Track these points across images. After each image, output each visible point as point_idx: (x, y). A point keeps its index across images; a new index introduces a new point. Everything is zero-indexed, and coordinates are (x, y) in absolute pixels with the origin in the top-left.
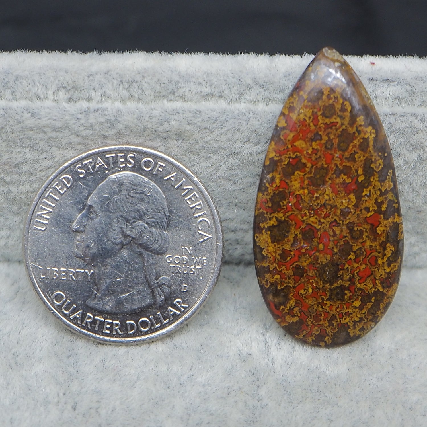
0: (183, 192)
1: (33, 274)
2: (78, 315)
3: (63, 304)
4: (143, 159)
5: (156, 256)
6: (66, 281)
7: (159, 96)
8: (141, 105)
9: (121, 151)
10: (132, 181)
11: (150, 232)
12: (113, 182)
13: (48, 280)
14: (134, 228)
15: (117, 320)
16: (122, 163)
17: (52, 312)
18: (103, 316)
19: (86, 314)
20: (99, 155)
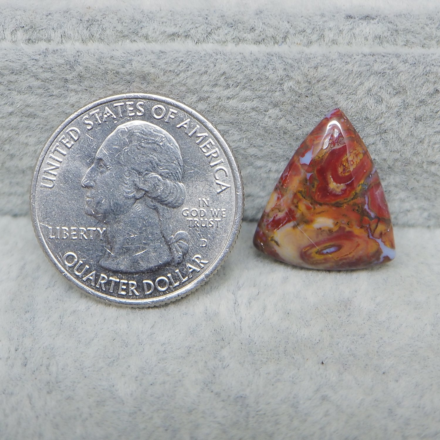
0: (197, 140)
1: (42, 234)
2: (92, 276)
3: (75, 265)
4: (153, 107)
5: (172, 209)
6: (77, 241)
9: (129, 99)
10: (143, 130)
11: (164, 184)
12: (123, 132)
13: (58, 240)
14: (147, 181)
15: (133, 280)
16: (132, 111)
17: (64, 274)
18: (117, 277)
19: (100, 275)
20: (107, 104)
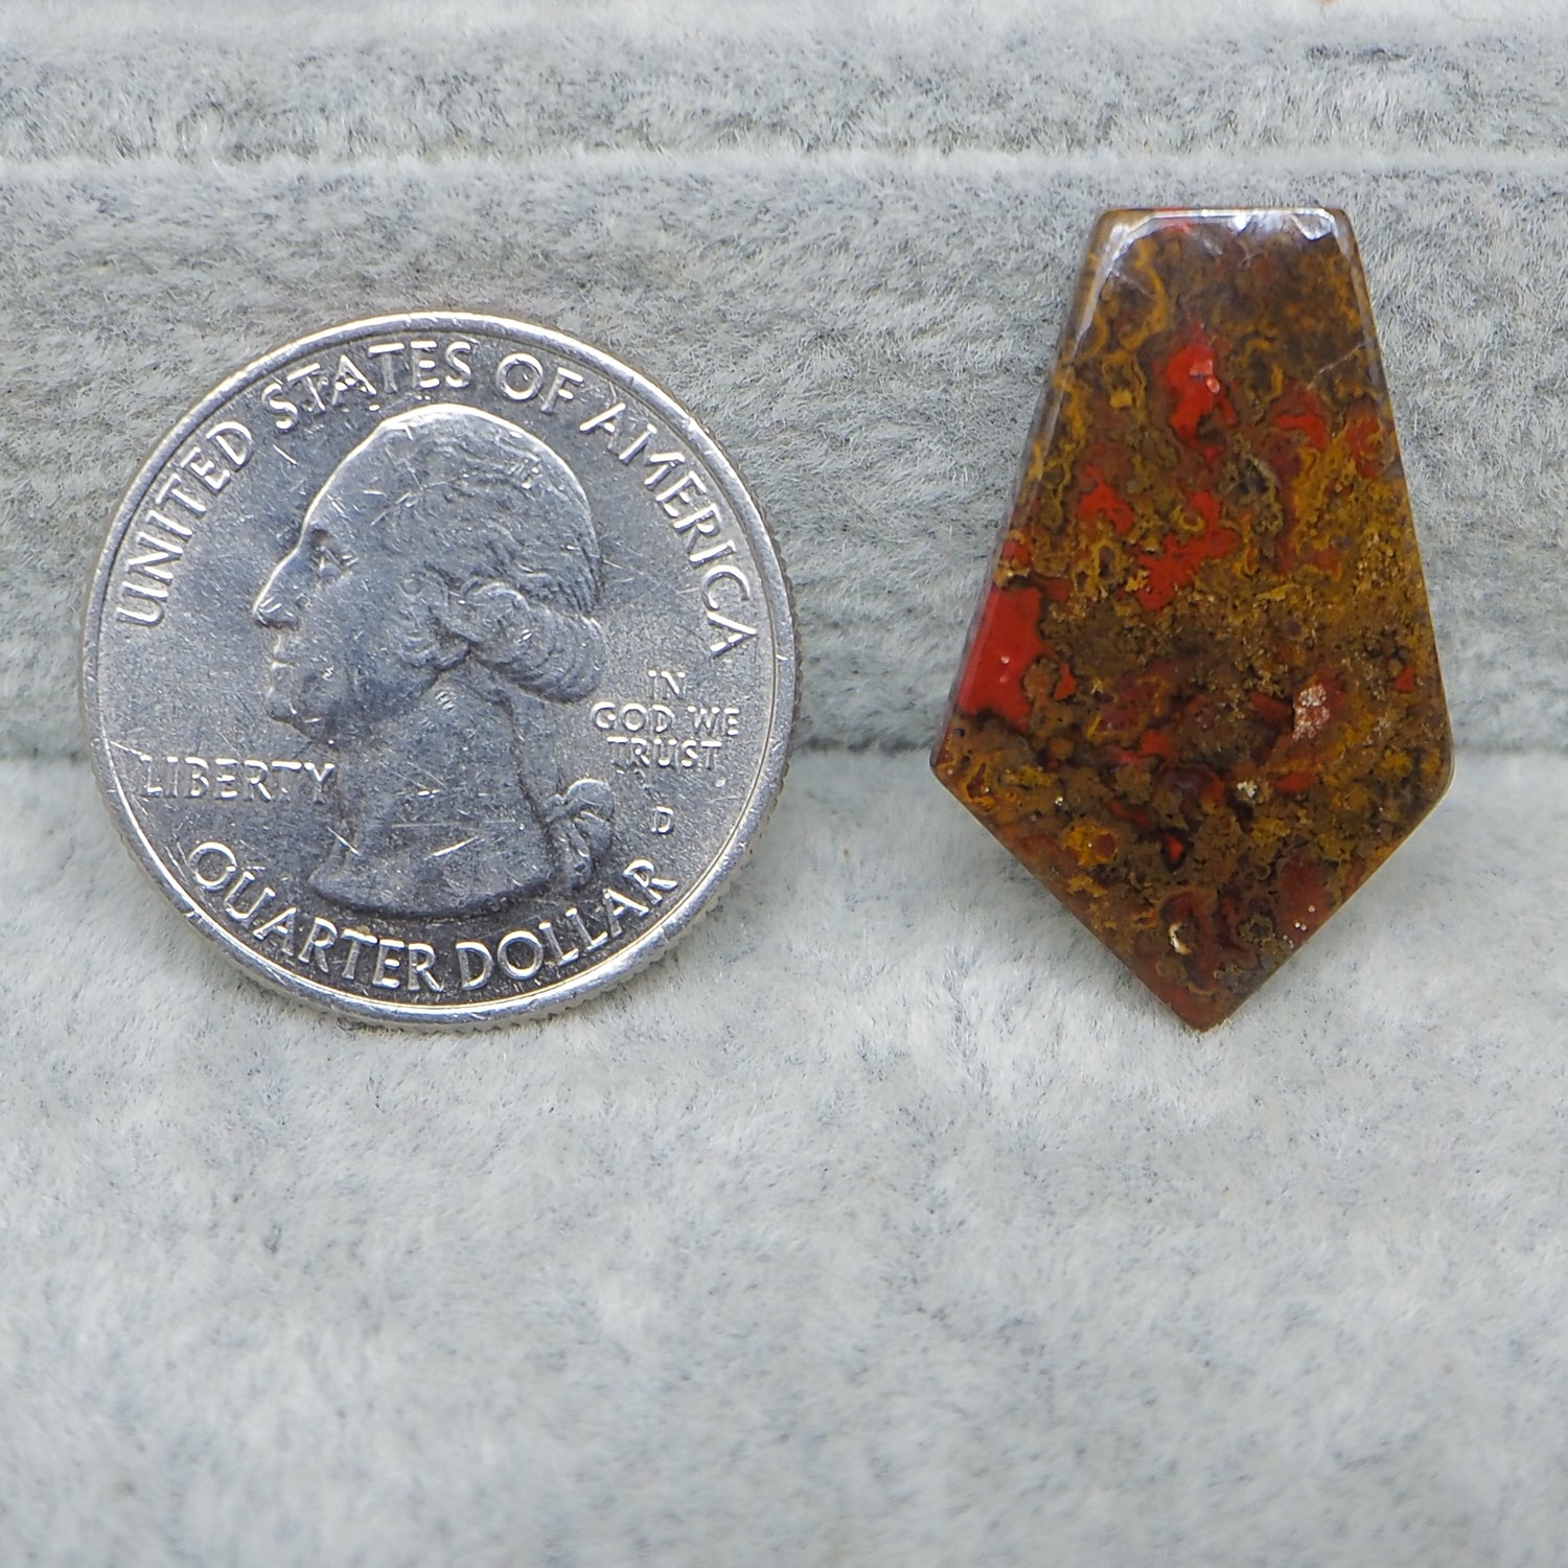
0: (649, 476)
1: (117, 780)
2: (283, 924)
3: (228, 885)
4: (501, 360)
5: (559, 706)
6: (235, 804)
7: (559, 128)
8: (491, 164)
9: (423, 331)
10: (466, 438)
11: (536, 620)
12: (398, 442)
13: (171, 800)
14: (474, 609)
15: (423, 942)
16: (429, 373)
17: (189, 915)
18: (370, 927)
19: (312, 922)
20: (346, 346)
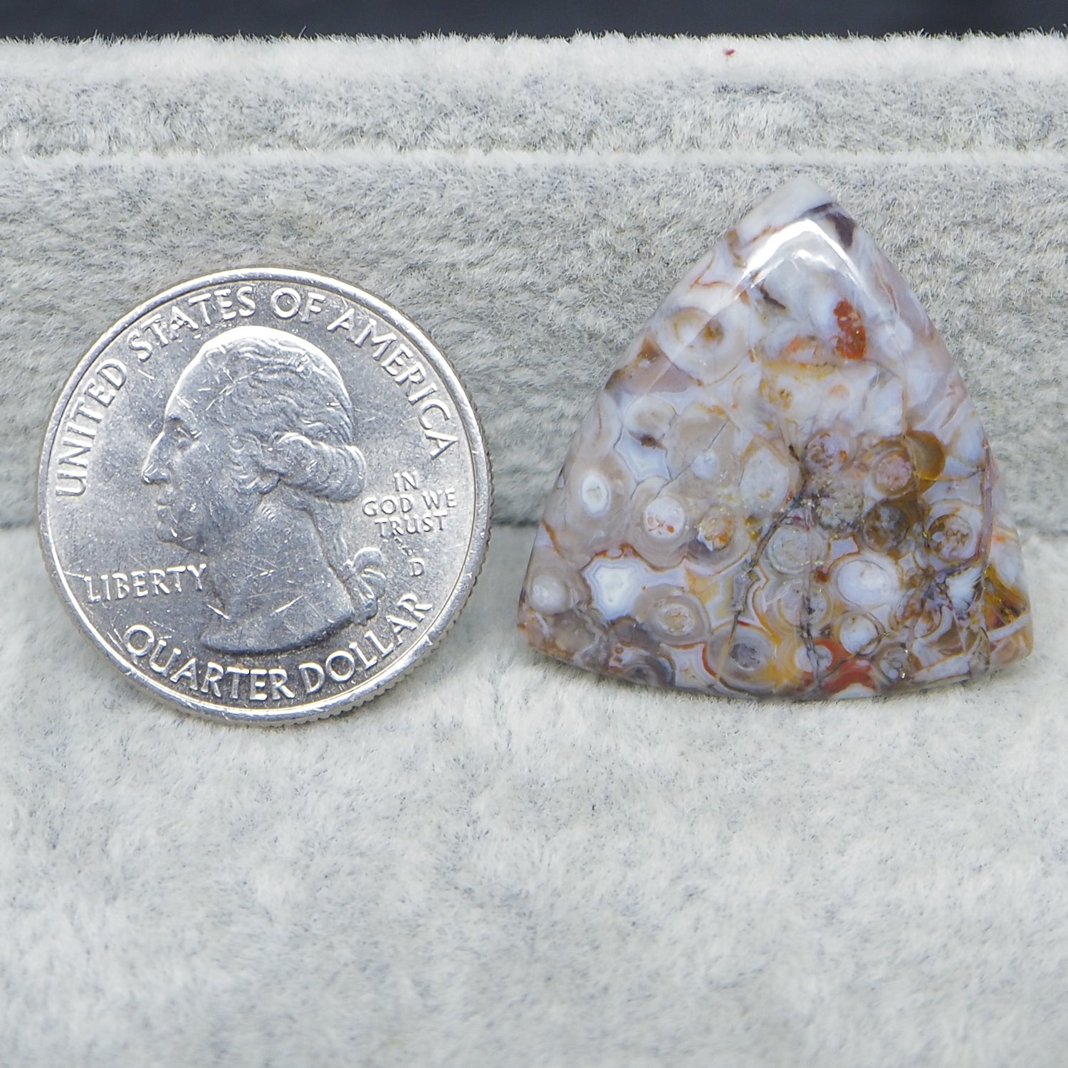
0: (375, 351)
1: (71, 595)
2: (188, 670)
3: (150, 651)
4: (272, 294)
6: (146, 599)
7: (241, 136)
8: (199, 158)
9: (220, 284)
10: (257, 346)
11: (318, 453)
12: (216, 356)
13: (107, 603)
14: (279, 452)
15: (278, 668)
16: (229, 309)
17: (128, 674)
18: (243, 664)
19: (206, 666)
20: (174, 301)
